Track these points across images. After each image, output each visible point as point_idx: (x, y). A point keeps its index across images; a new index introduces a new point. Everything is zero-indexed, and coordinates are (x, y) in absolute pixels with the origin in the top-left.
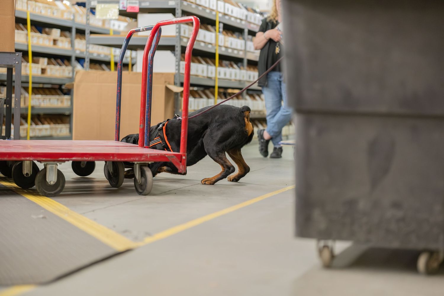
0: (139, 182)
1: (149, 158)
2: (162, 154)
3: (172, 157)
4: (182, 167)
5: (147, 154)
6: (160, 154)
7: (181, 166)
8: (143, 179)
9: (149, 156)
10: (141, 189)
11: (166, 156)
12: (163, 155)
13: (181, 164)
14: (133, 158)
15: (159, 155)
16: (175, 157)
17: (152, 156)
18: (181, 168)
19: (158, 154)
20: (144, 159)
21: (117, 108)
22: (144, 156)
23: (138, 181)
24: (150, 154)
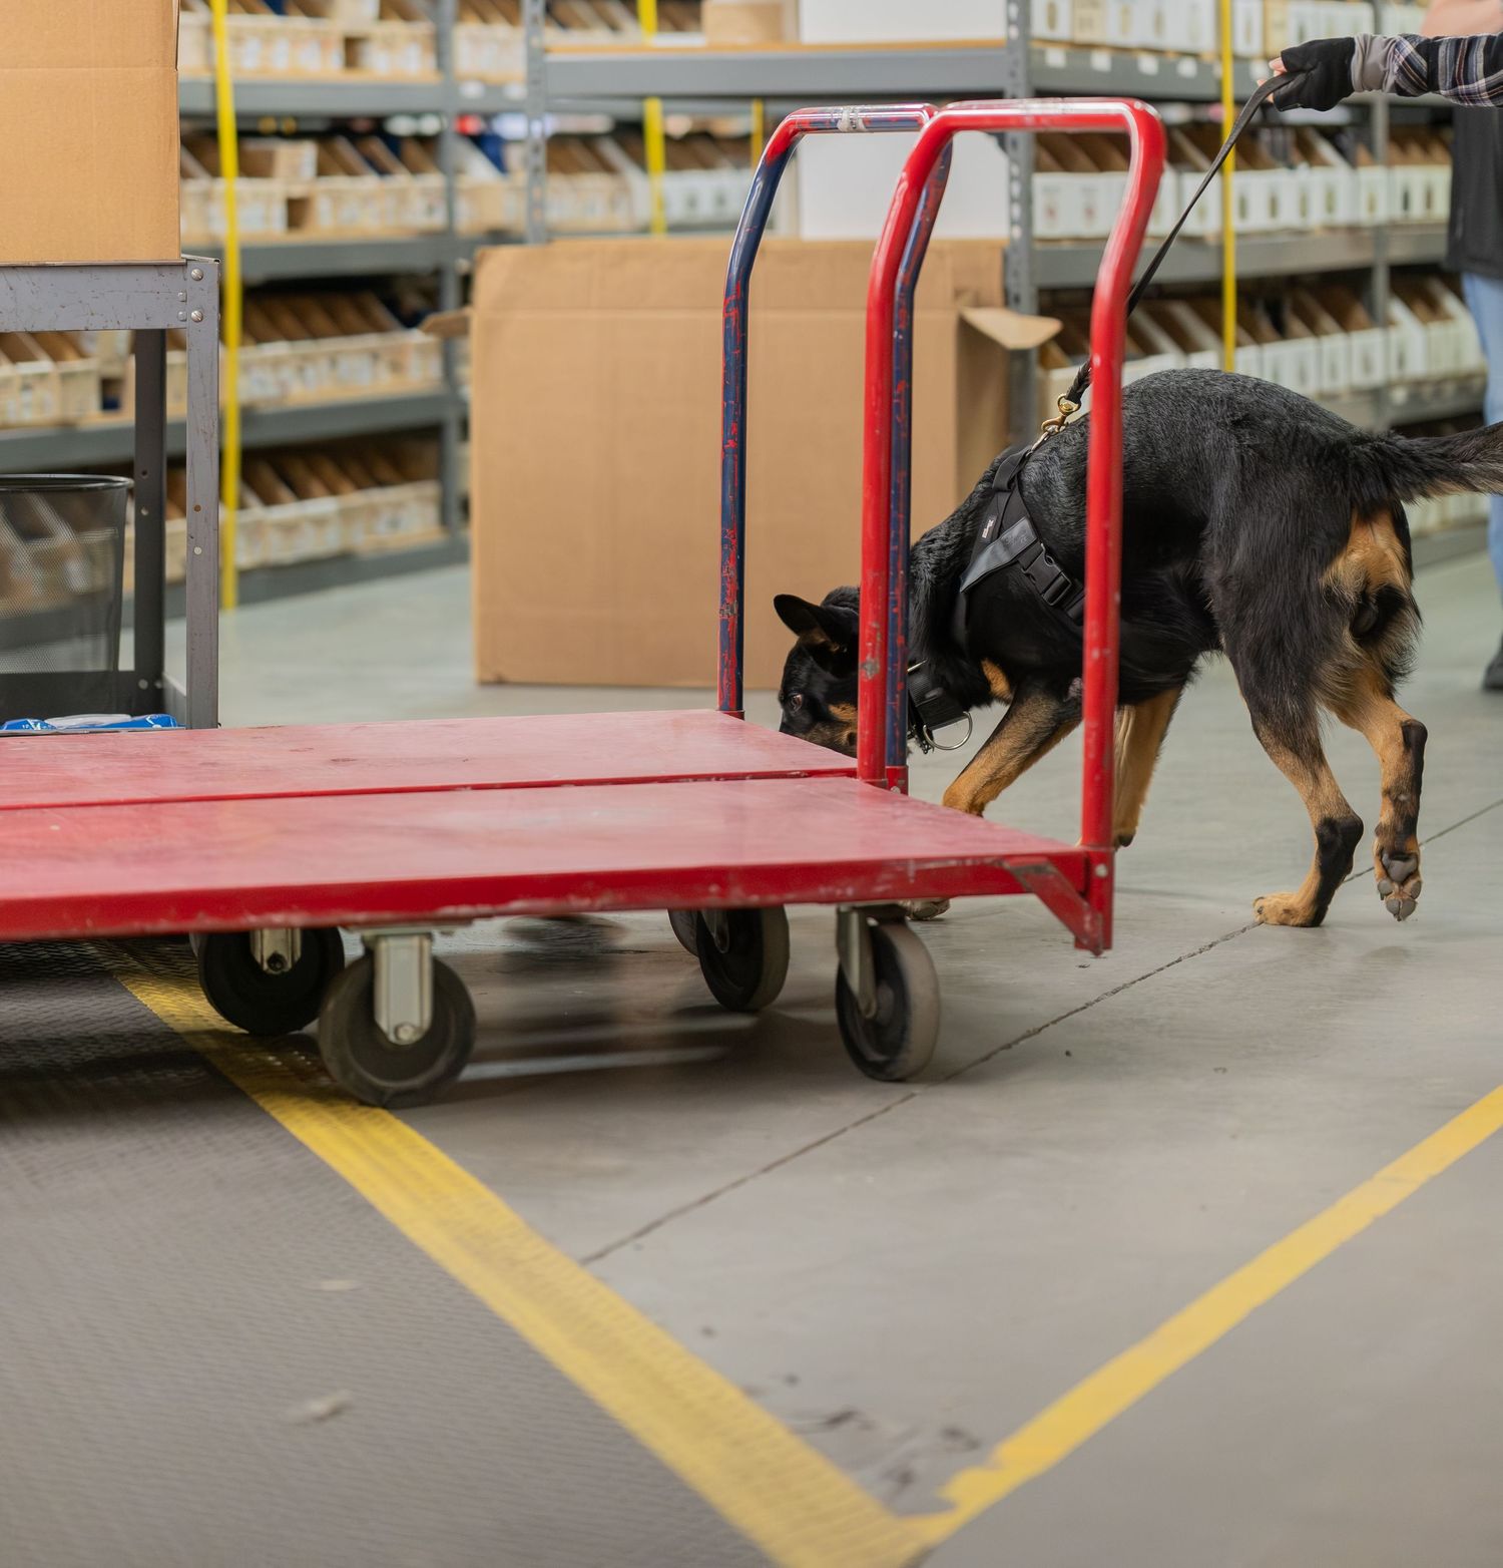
0: (868, 1010)
1: (912, 881)
2: (981, 857)
3: (1038, 869)
4: (1092, 922)
5: (903, 862)
6: (974, 858)
7: (1088, 918)
8: (887, 994)
9: (911, 873)
10: (881, 1050)
11: (1007, 865)
12: (988, 861)
13: (1085, 904)
14: (830, 889)
15: (969, 863)
16: (1052, 869)
17: (929, 871)
18: (1087, 926)
19: (963, 859)
20: (889, 887)
21: (724, 533)
22: (885, 876)
23: (863, 1006)
24: (918, 860)
